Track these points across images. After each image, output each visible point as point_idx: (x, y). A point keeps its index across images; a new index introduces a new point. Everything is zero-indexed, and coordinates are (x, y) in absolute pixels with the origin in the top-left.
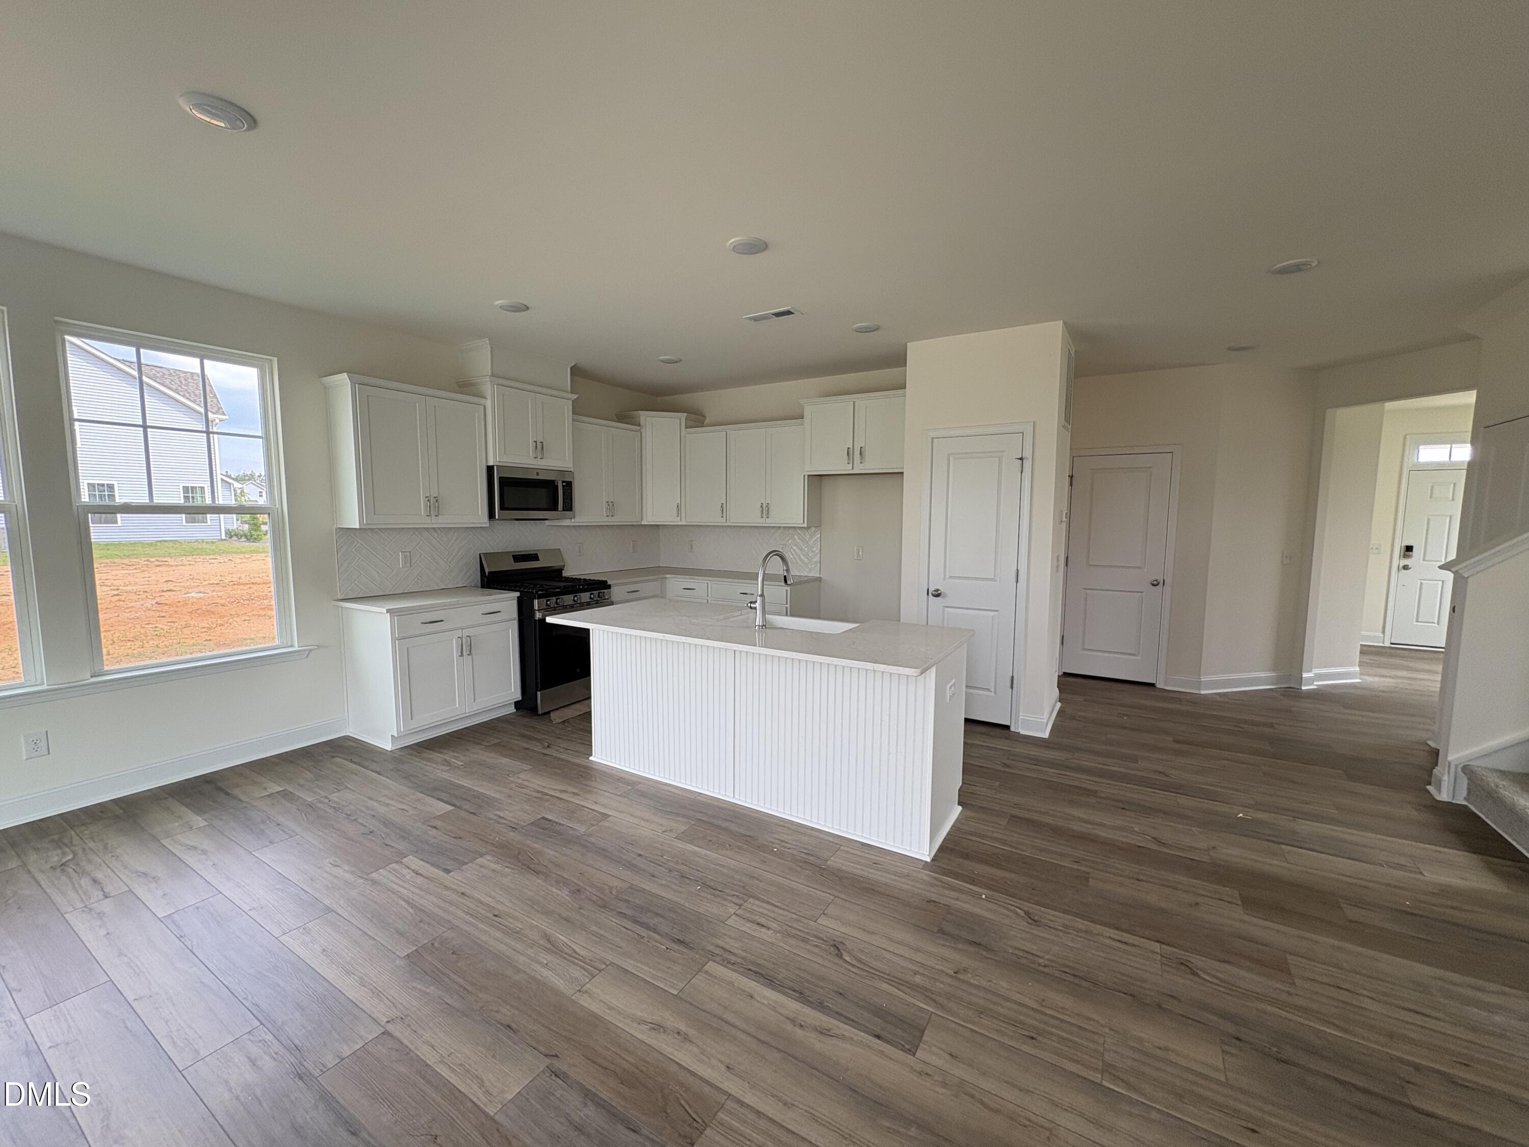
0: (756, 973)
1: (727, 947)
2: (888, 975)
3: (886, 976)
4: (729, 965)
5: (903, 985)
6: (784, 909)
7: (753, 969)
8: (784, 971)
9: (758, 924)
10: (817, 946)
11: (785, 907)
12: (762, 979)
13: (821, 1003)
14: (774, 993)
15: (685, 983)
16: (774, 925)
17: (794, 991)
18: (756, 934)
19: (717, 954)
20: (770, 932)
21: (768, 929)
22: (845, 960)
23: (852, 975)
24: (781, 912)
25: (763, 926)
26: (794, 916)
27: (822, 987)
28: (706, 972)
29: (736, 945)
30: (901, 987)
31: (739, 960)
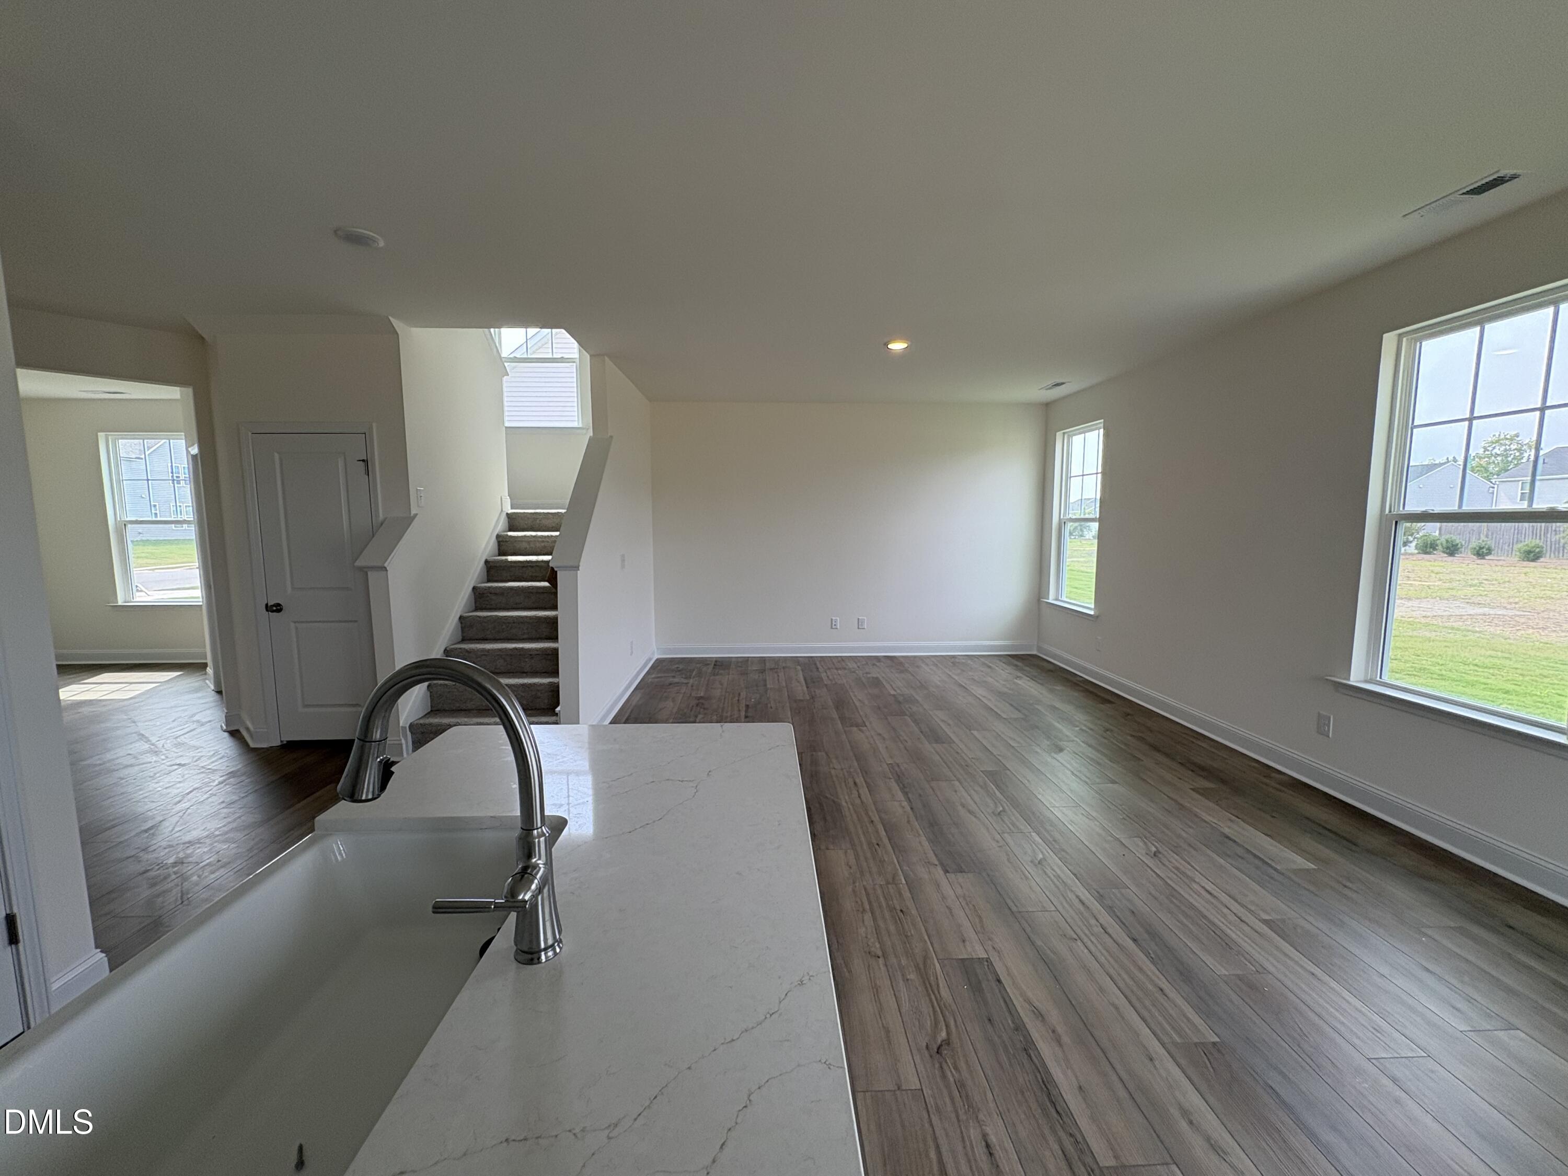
0: (1054, 1104)
1: (1063, 1164)
2: (929, 995)
3: (933, 997)
4: (1080, 1139)
5: (930, 984)
6: (935, 1139)
7: (1053, 1111)
8: (1021, 1080)
9: (991, 1154)
10: (956, 1068)
11: (931, 1143)
12: (1054, 1092)
13: (1017, 1029)
14: (1052, 1071)
15: (1153, 1168)
16: (974, 1133)
17: (1030, 1056)
18: (1009, 1145)
19: (1084, 1165)
20: (988, 1130)
21: (985, 1136)
22: (948, 1034)
23: (959, 1020)
24: (943, 1141)
25: (988, 1146)
26: (935, 1119)
27: (1000, 1037)
28: (1116, 1157)
29: (1048, 1153)
30: (933, 983)
31: (1061, 1134)
